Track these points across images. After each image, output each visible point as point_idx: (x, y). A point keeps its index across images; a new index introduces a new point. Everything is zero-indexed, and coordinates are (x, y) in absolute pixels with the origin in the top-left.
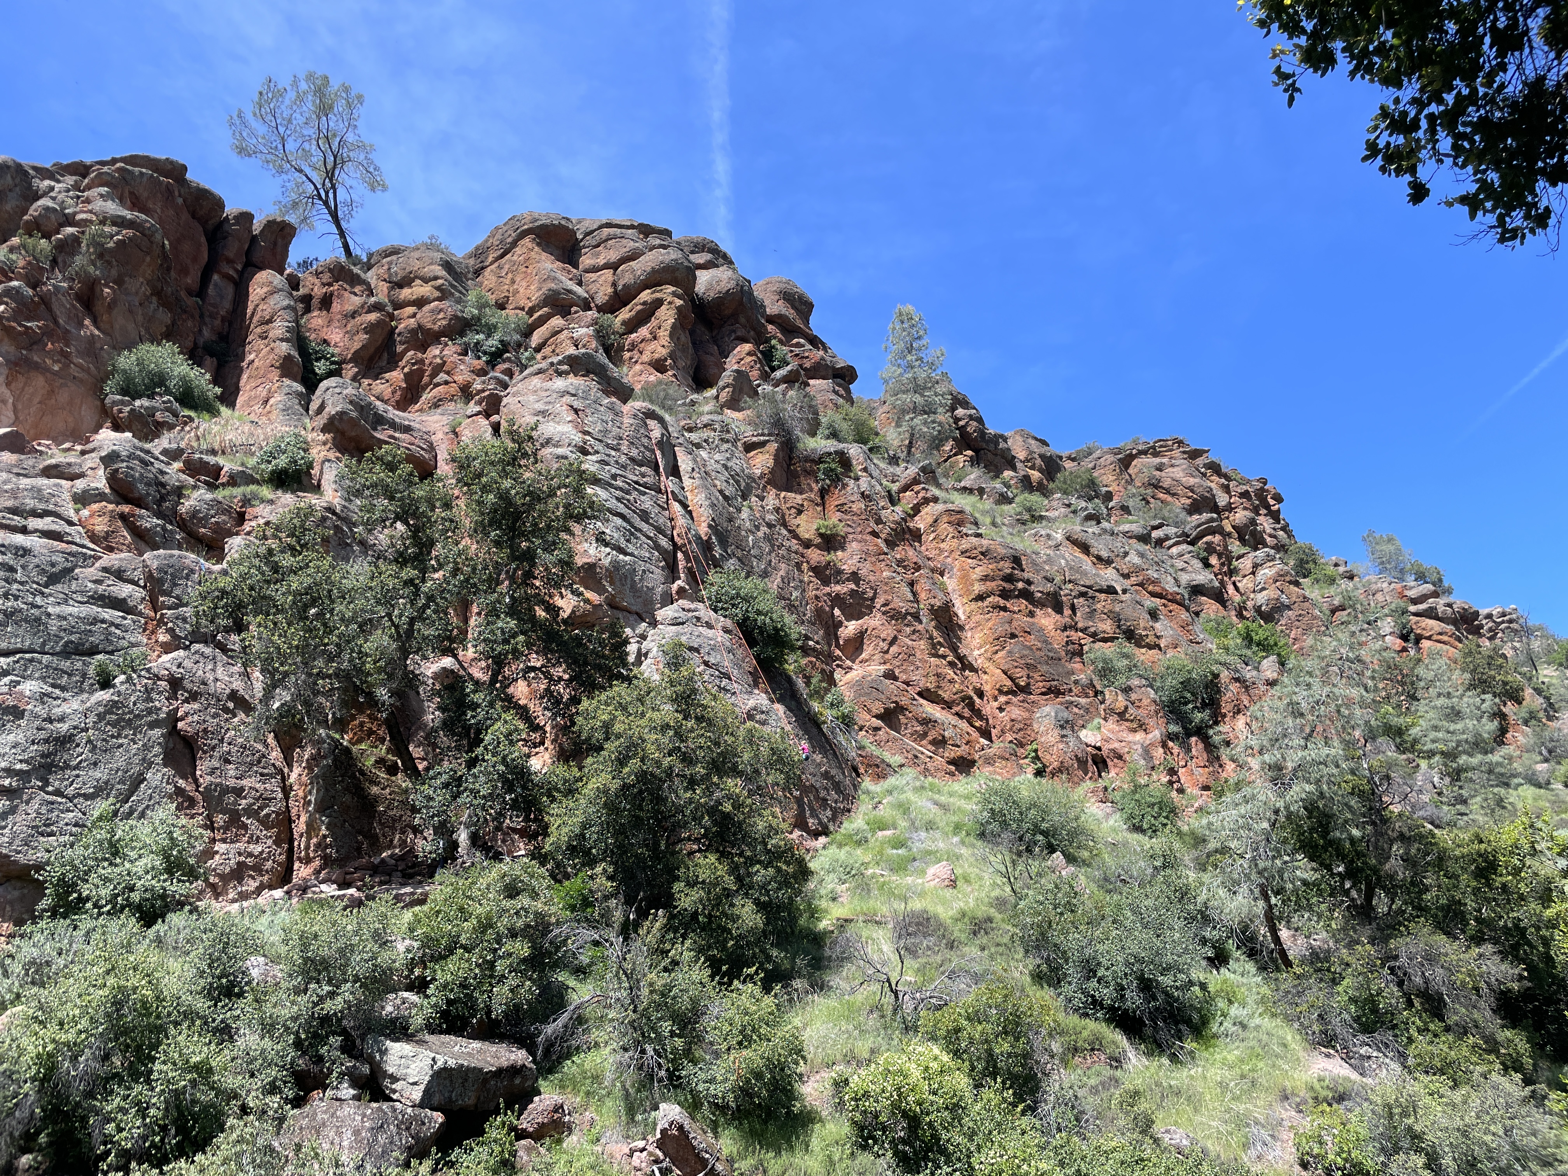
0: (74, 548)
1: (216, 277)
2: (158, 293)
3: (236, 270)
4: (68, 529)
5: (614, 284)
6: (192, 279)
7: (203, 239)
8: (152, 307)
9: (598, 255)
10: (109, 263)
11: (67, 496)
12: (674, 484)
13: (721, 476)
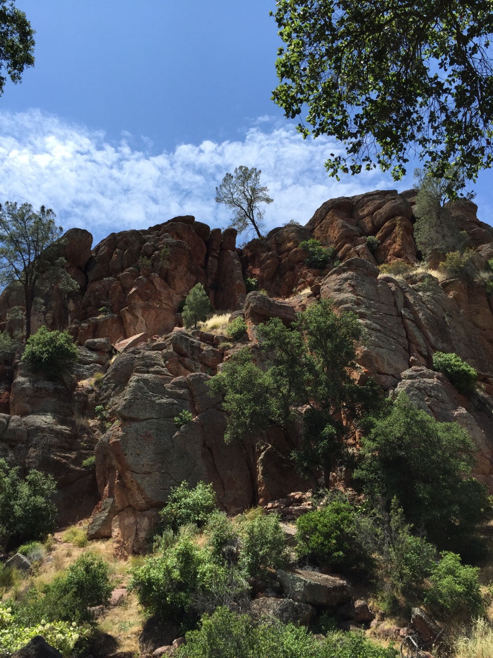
0: (165, 376)
1: (210, 258)
2: (189, 269)
3: (217, 253)
4: (162, 369)
5: (372, 222)
6: (201, 261)
7: (204, 244)
8: (189, 275)
9: (364, 210)
10: (171, 262)
11: (160, 357)
12: (405, 311)
13: (431, 303)
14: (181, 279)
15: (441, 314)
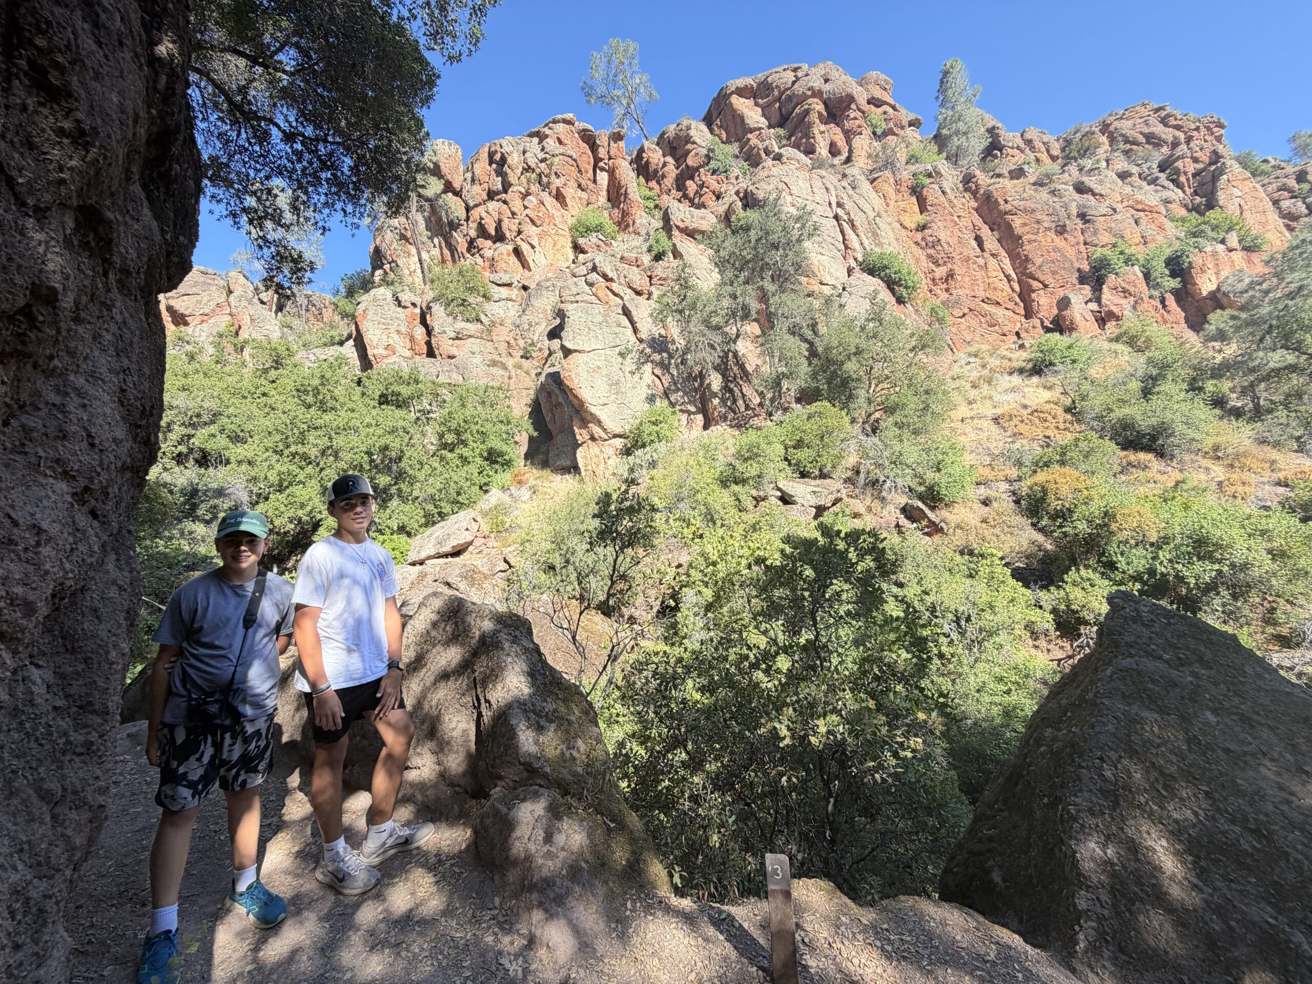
0: (595, 305)
3: (605, 164)
4: (589, 297)
5: (780, 109)
6: (589, 175)
11: (584, 284)
12: (840, 212)
13: (861, 202)
14: (573, 197)
15: (871, 215)
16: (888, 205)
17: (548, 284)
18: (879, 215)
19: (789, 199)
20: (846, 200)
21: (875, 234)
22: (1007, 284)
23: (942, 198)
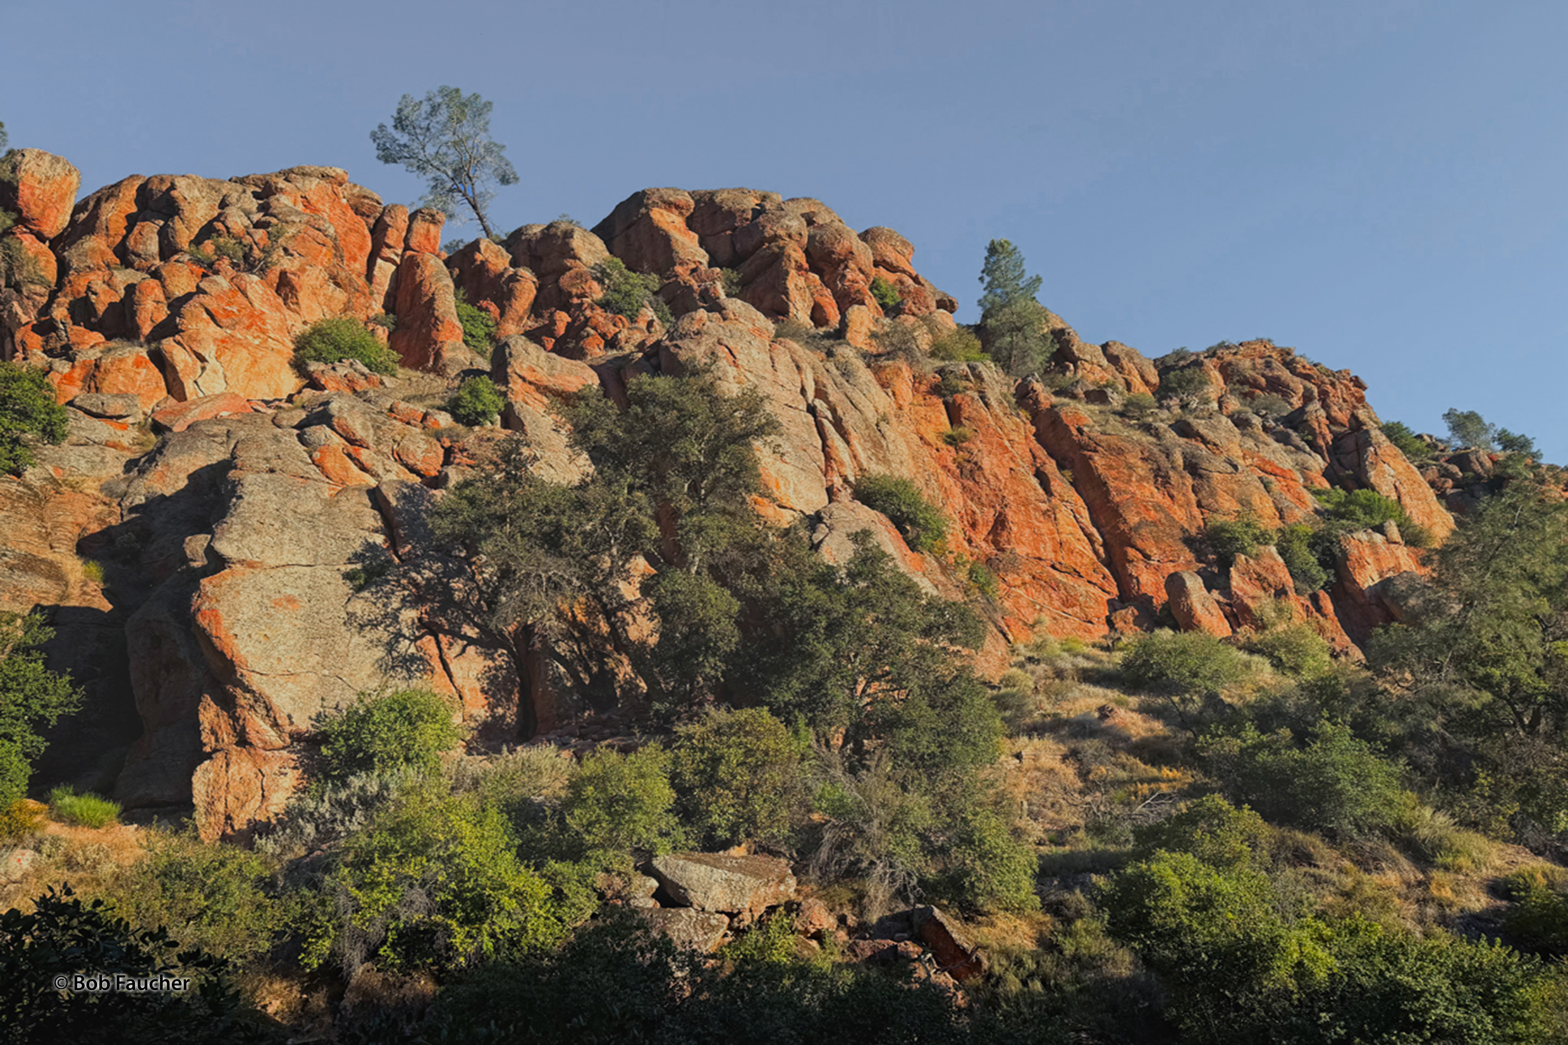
0: (313, 482)
1: (380, 261)
2: (334, 277)
3: (397, 255)
4: (304, 467)
5: (732, 244)
6: (360, 264)
7: (367, 231)
8: (331, 289)
9: (716, 220)
10: (291, 255)
11: (298, 442)
12: (820, 404)
13: (856, 396)
14: (315, 294)
15: (872, 418)
16: (900, 408)
17: (216, 429)
18: (885, 418)
19: (732, 371)
20: (831, 390)
21: (877, 445)
22: (1088, 547)
23: (984, 412)
